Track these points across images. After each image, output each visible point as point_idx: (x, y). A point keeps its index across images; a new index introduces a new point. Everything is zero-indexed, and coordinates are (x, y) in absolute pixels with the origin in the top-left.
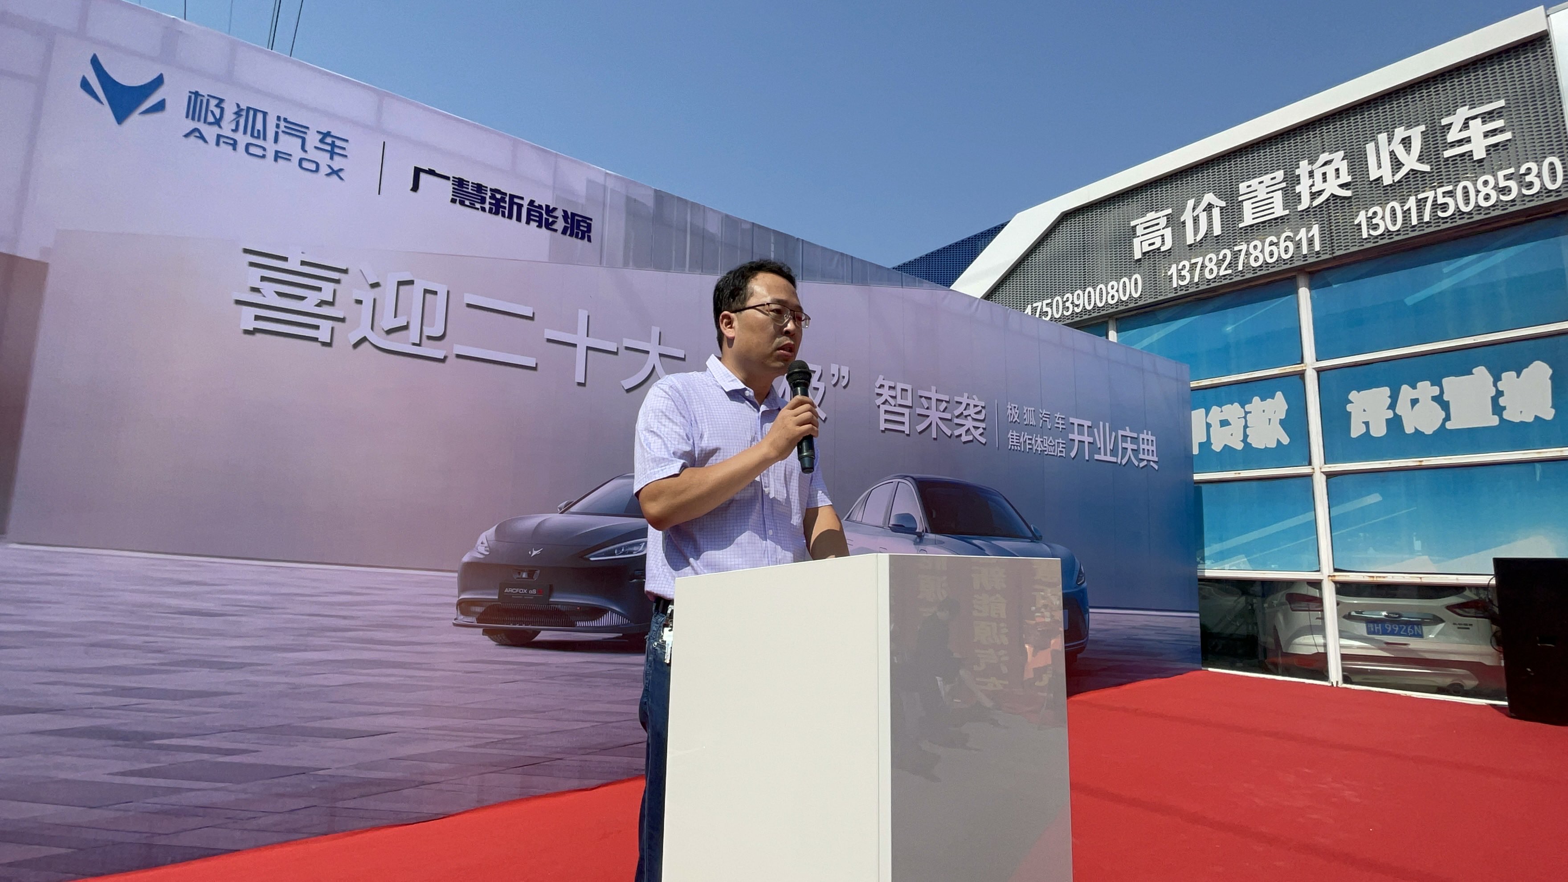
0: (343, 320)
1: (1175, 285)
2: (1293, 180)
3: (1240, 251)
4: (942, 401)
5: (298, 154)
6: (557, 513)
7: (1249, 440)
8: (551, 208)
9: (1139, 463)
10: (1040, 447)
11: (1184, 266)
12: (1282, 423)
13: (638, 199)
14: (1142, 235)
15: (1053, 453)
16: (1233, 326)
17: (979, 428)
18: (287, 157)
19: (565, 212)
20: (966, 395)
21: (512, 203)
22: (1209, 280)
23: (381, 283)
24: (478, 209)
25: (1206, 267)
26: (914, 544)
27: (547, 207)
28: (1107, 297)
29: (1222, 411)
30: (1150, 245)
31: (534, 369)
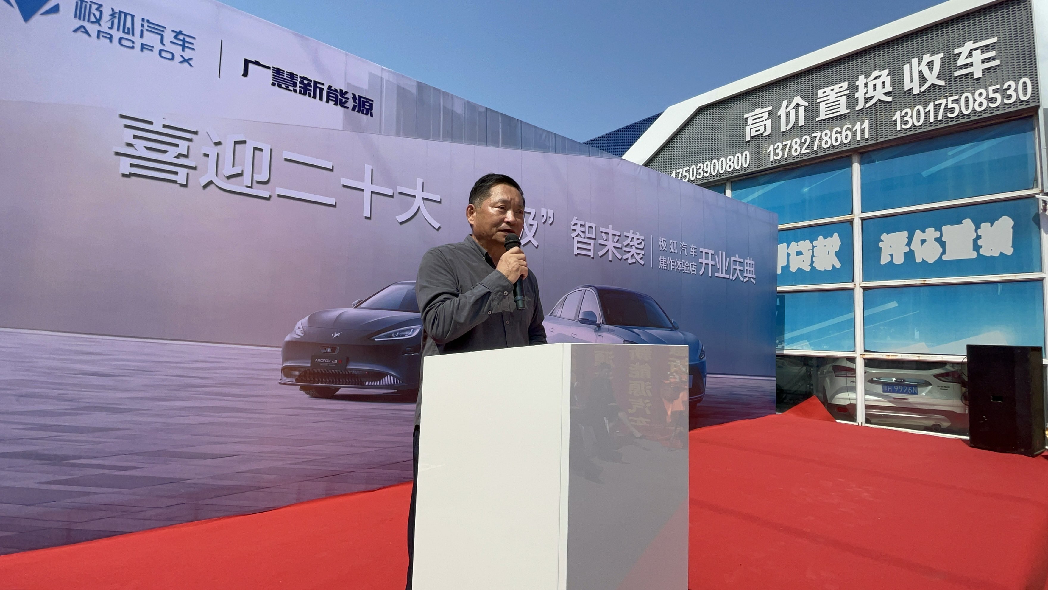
0: (195, 168)
1: (771, 159)
2: (854, 89)
3: (816, 137)
4: (616, 235)
5: (158, 47)
6: (351, 307)
7: (814, 265)
8: (344, 91)
9: (744, 279)
10: (680, 268)
11: (778, 146)
12: (837, 254)
13: (406, 87)
14: (751, 124)
15: (688, 272)
16: (809, 188)
17: (640, 254)
18: (150, 48)
19: (354, 95)
20: (632, 231)
21: (315, 87)
22: (794, 157)
23: (222, 142)
24: (291, 91)
25: (793, 147)
26: (595, 332)
27: (341, 91)
28: (726, 166)
29: (798, 245)
30: (756, 131)
31: (334, 206)
